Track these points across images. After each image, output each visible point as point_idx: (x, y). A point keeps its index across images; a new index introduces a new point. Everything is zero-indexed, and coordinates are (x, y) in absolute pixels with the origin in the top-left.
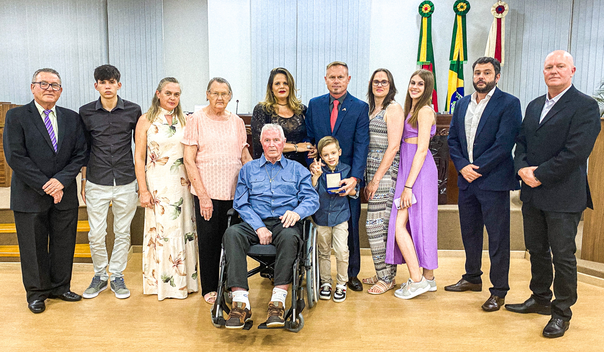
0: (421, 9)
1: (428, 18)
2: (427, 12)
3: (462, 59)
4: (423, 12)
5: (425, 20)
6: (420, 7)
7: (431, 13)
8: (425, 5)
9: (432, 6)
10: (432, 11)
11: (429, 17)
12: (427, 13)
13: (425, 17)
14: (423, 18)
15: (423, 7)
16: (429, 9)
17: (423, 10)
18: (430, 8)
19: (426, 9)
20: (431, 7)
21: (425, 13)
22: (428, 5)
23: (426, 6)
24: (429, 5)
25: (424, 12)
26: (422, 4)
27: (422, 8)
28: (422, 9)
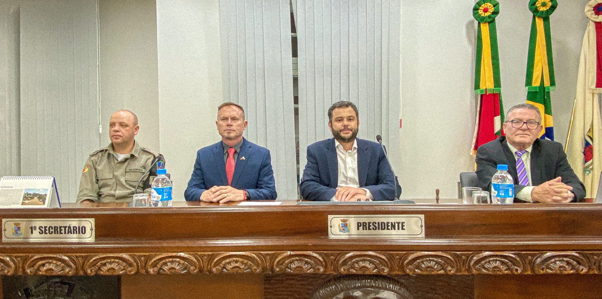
0: (476, 11)
1: (489, 23)
2: (487, 14)
3: (547, 83)
4: (480, 15)
5: (485, 29)
6: (476, 9)
7: (494, 16)
8: (483, 5)
10: (496, 13)
11: (491, 22)
12: (489, 17)
13: (485, 22)
14: (482, 25)
15: (481, 8)
16: (491, 10)
17: (481, 12)
18: (493, 9)
19: (486, 10)
20: (494, 6)
21: (484, 17)
23: (486, 6)
24: (490, 4)
25: (483, 15)
26: (479, 4)
27: (478, 9)
28: (479, 11)
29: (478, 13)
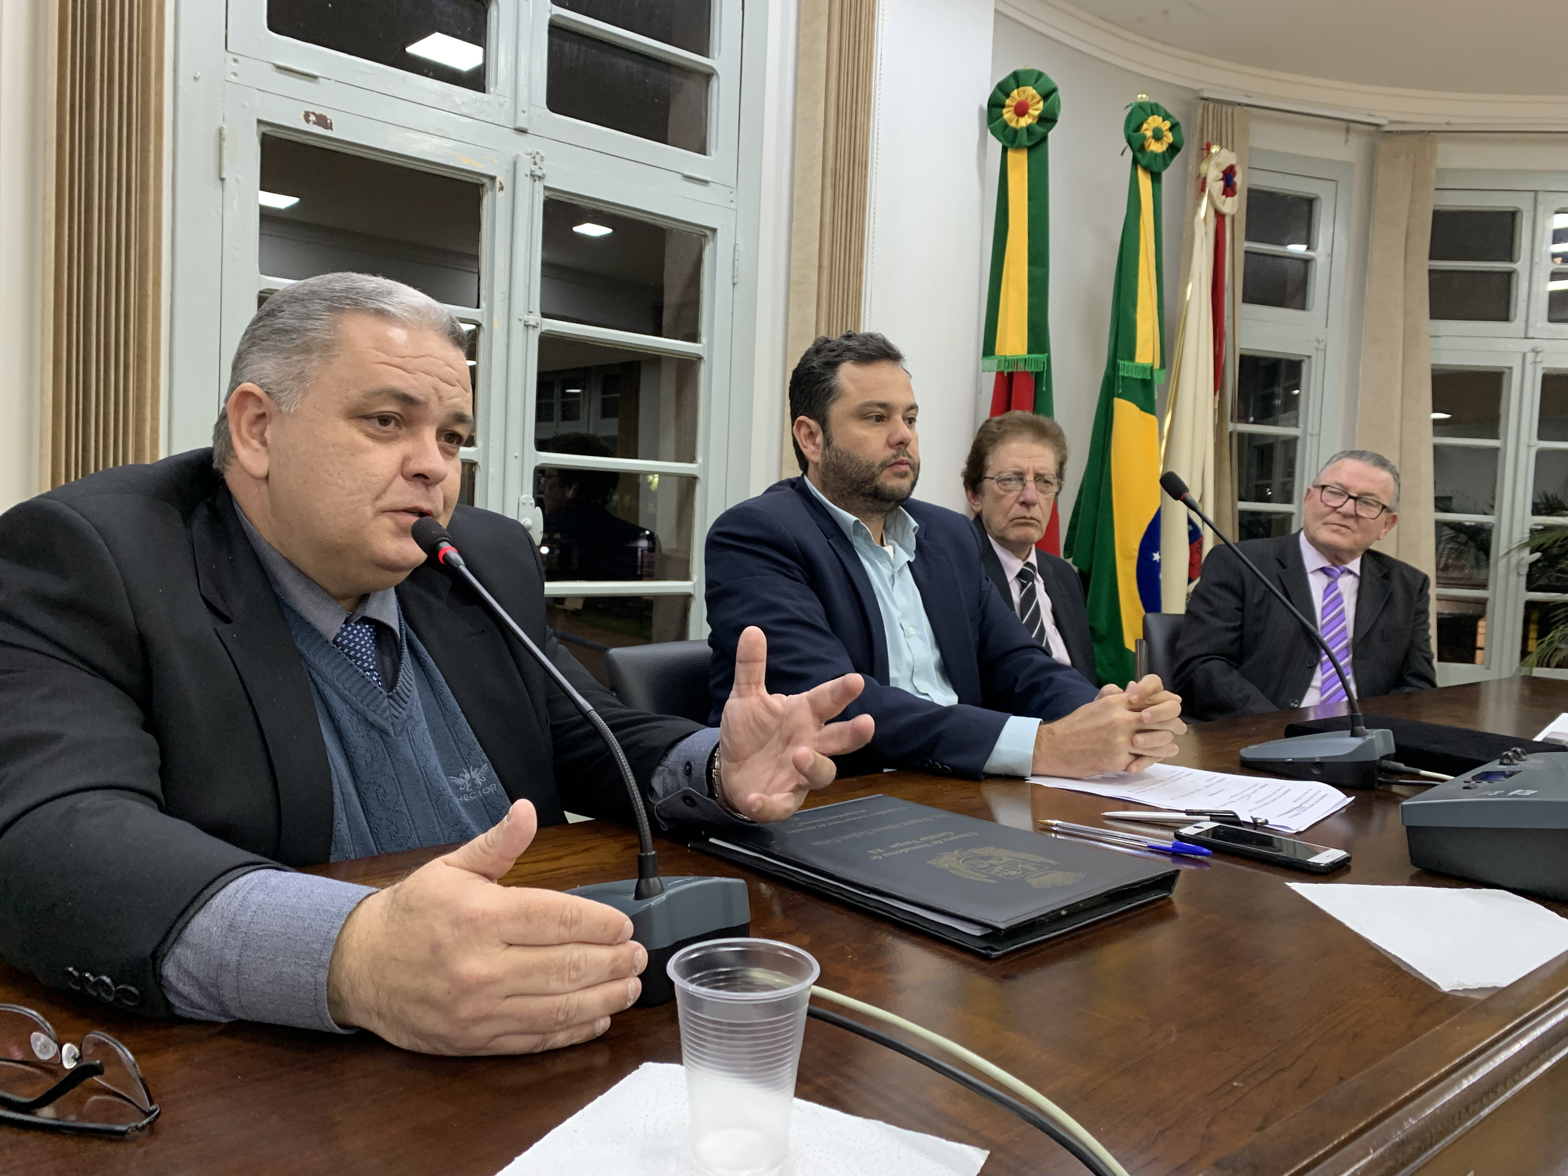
0: (996, 111)
1: (1030, 148)
2: (1025, 122)
4: (1006, 125)
5: (1019, 162)
6: (995, 105)
7: (1044, 128)
8: (1015, 93)
9: (1048, 95)
10: (1049, 119)
11: (1036, 146)
12: (1028, 131)
13: (1017, 148)
14: (1010, 154)
15: (1008, 102)
16: (1036, 110)
17: (1008, 114)
18: (1041, 103)
19: (1021, 110)
20: (1045, 98)
21: (1016, 132)
22: (1030, 91)
23: (1023, 98)
24: (1034, 92)
25: (1013, 124)
27: (1003, 105)
28: (1005, 110)
29: (1002, 116)
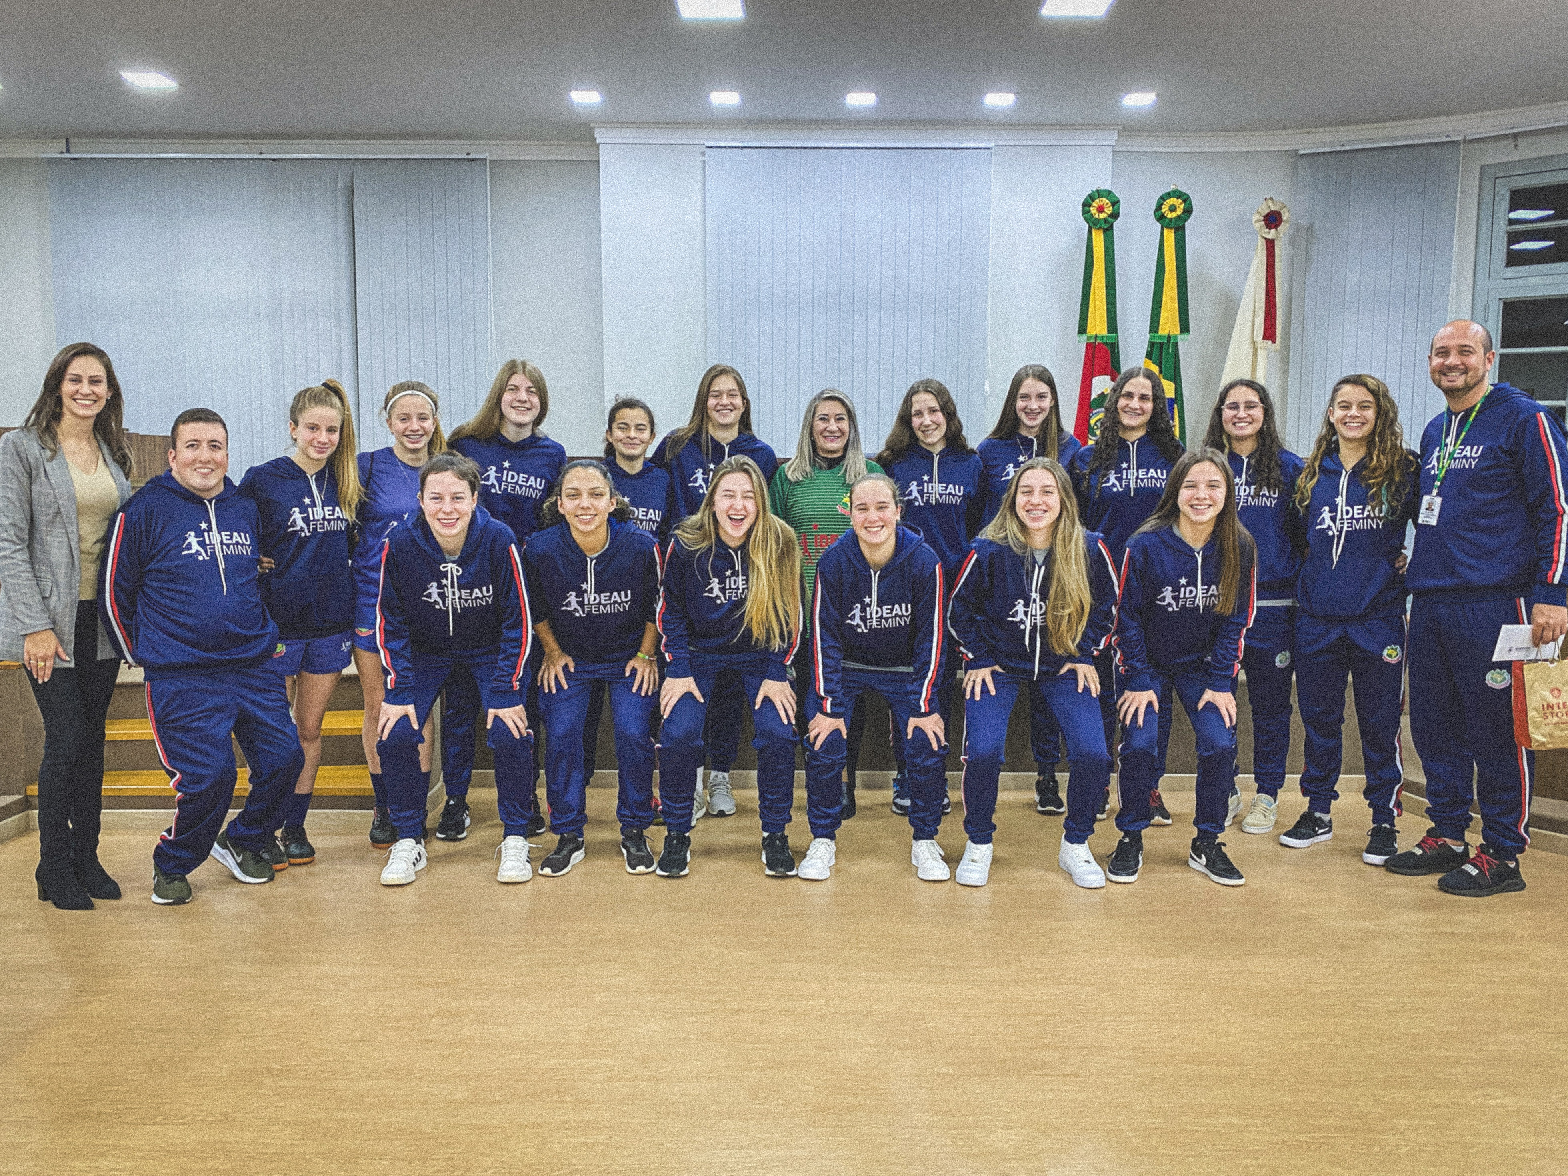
0: (1087, 208)
1: (1105, 231)
2: (1103, 216)
4: (1092, 216)
5: (1098, 239)
6: (1086, 205)
7: (1110, 220)
8: (1097, 201)
9: (1115, 203)
10: (1115, 216)
11: (1108, 230)
12: (1105, 220)
13: (1100, 228)
14: (1094, 231)
15: (1094, 204)
16: (1109, 210)
17: (1093, 211)
18: (1111, 208)
19: (1101, 209)
20: (1113, 205)
21: (1098, 220)
23: (1101, 204)
24: (1107, 201)
25: (1096, 216)
26: (1091, 197)
27: (1090, 206)
29: (1090, 211)
